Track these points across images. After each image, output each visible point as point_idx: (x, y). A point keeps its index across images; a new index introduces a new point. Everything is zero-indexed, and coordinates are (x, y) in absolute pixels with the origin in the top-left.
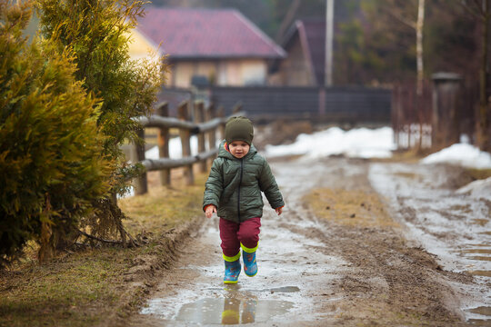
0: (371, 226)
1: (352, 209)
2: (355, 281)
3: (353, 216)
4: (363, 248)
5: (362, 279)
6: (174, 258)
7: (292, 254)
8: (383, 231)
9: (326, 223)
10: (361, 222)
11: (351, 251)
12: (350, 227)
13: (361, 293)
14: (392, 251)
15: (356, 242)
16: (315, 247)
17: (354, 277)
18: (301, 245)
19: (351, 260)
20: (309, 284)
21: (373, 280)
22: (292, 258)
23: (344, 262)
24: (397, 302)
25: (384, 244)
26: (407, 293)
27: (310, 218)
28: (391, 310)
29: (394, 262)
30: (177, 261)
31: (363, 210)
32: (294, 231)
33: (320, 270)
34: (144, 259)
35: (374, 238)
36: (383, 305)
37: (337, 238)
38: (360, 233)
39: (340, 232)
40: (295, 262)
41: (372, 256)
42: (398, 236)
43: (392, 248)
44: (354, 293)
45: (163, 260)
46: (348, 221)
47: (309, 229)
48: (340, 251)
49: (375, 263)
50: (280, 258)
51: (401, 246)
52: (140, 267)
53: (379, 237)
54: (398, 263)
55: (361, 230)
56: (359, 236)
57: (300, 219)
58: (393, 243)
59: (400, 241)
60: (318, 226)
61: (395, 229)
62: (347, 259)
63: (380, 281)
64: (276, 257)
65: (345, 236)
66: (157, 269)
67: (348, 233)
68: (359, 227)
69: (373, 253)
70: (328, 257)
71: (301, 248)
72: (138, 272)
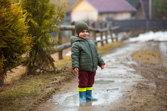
0: (154, 62)
1: (148, 57)
2: (143, 85)
3: (148, 59)
4: (150, 71)
5: (145, 84)
6: (74, 77)
7: (121, 74)
8: (158, 64)
9: (138, 62)
10: (151, 61)
11: (144, 73)
12: (146, 63)
13: (144, 90)
14: (160, 72)
15: (147, 69)
16: (131, 71)
17: (143, 83)
18: (126, 71)
19: (144, 76)
20: (124, 87)
21: (150, 84)
22: (121, 76)
23: (141, 77)
24: (158, 94)
25: (158, 69)
26: (163, 90)
27: (133, 60)
28: (155, 98)
29: (161, 76)
30: (75, 78)
31: (153, 57)
32: (125, 65)
33: (131, 80)
34: (57, 78)
35: (154, 67)
36: (152, 95)
37: (141, 67)
38: (149, 65)
39: (142, 65)
40: (122, 77)
41: (152, 74)
42: (164, 66)
43: (161, 71)
44: (141, 90)
45: (68, 78)
46: (146, 61)
47: (131, 64)
48: (140, 73)
49: (153, 77)
50: (116, 76)
51: (165, 70)
52: (54, 81)
53: (157, 66)
54: (162, 77)
55: (150, 64)
56: (149, 67)
57: (129, 61)
58: (162, 69)
59: (165, 68)
60: (135, 63)
61: (163, 64)
62: (142, 76)
63: (153, 85)
64: (115, 76)
65: (144, 66)
66: (63, 82)
67: (145, 65)
68: (150, 63)
69: (153, 73)
70: (135, 75)
71: (126, 72)
72: (53, 83)
